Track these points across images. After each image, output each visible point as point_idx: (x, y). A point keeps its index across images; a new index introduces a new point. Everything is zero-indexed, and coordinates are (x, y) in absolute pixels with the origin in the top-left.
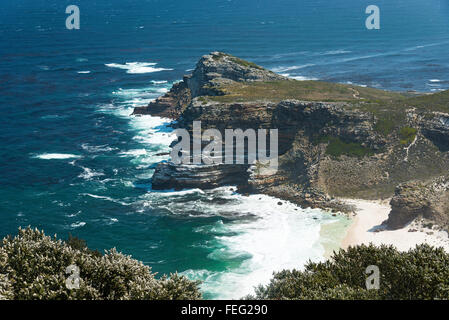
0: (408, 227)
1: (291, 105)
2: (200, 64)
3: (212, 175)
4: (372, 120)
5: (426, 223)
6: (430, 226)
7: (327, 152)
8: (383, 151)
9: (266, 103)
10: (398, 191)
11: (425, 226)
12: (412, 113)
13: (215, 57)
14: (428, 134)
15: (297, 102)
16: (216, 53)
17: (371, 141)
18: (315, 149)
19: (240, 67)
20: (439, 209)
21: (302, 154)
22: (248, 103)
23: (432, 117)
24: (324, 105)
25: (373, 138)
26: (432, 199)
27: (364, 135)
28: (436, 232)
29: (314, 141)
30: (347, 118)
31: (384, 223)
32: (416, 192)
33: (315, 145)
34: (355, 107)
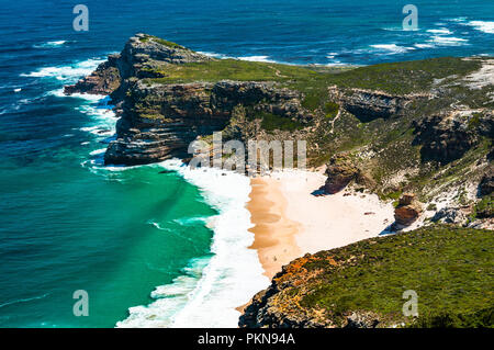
0: (343, 192)
1: (228, 85)
2: (128, 46)
3: (159, 151)
4: (300, 97)
5: (358, 187)
6: (362, 190)
7: (262, 127)
8: (312, 124)
9: (204, 84)
10: (333, 161)
11: (357, 190)
12: (334, 90)
13: (141, 39)
14: (349, 109)
15: (232, 83)
16: (142, 35)
17: (300, 117)
18: (251, 125)
19: (166, 48)
20: (368, 175)
21: (239, 130)
22: (189, 84)
23: (351, 93)
24: (257, 84)
25: (302, 113)
26: (361, 167)
27: (294, 111)
28: (367, 195)
29: (250, 117)
30: (277, 96)
31: (321, 188)
32: (348, 161)
33: (250, 121)
34: (283, 86)
